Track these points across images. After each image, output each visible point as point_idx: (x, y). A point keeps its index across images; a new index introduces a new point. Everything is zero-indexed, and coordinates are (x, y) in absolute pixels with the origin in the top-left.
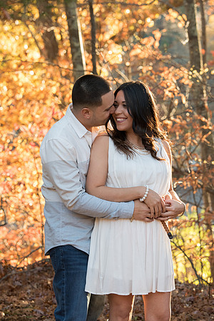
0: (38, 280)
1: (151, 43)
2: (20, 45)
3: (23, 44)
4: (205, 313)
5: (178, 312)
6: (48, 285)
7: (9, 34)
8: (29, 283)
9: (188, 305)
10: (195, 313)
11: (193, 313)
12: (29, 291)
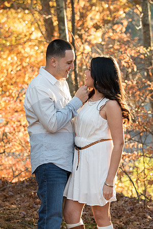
0: (25, 192)
1: (120, 28)
2: (28, 28)
3: (31, 27)
4: (140, 218)
5: (120, 216)
6: (32, 195)
7: (21, 20)
8: (19, 193)
9: (128, 212)
10: (133, 217)
11: (131, 217)
12: (18, 199)
